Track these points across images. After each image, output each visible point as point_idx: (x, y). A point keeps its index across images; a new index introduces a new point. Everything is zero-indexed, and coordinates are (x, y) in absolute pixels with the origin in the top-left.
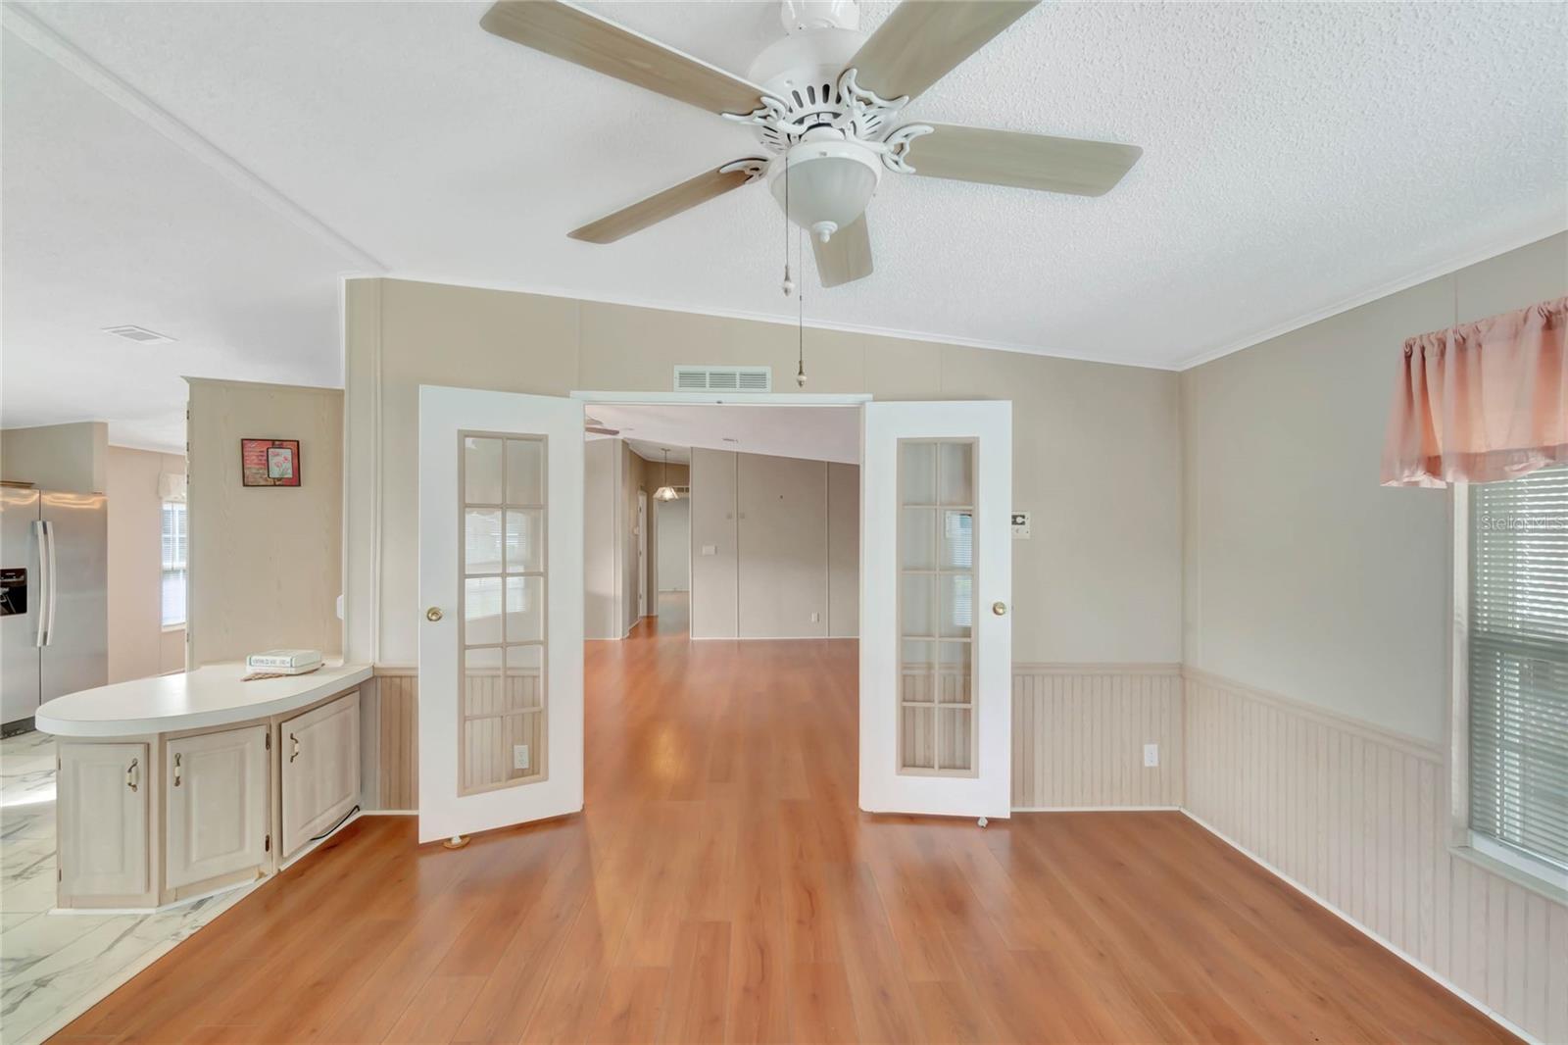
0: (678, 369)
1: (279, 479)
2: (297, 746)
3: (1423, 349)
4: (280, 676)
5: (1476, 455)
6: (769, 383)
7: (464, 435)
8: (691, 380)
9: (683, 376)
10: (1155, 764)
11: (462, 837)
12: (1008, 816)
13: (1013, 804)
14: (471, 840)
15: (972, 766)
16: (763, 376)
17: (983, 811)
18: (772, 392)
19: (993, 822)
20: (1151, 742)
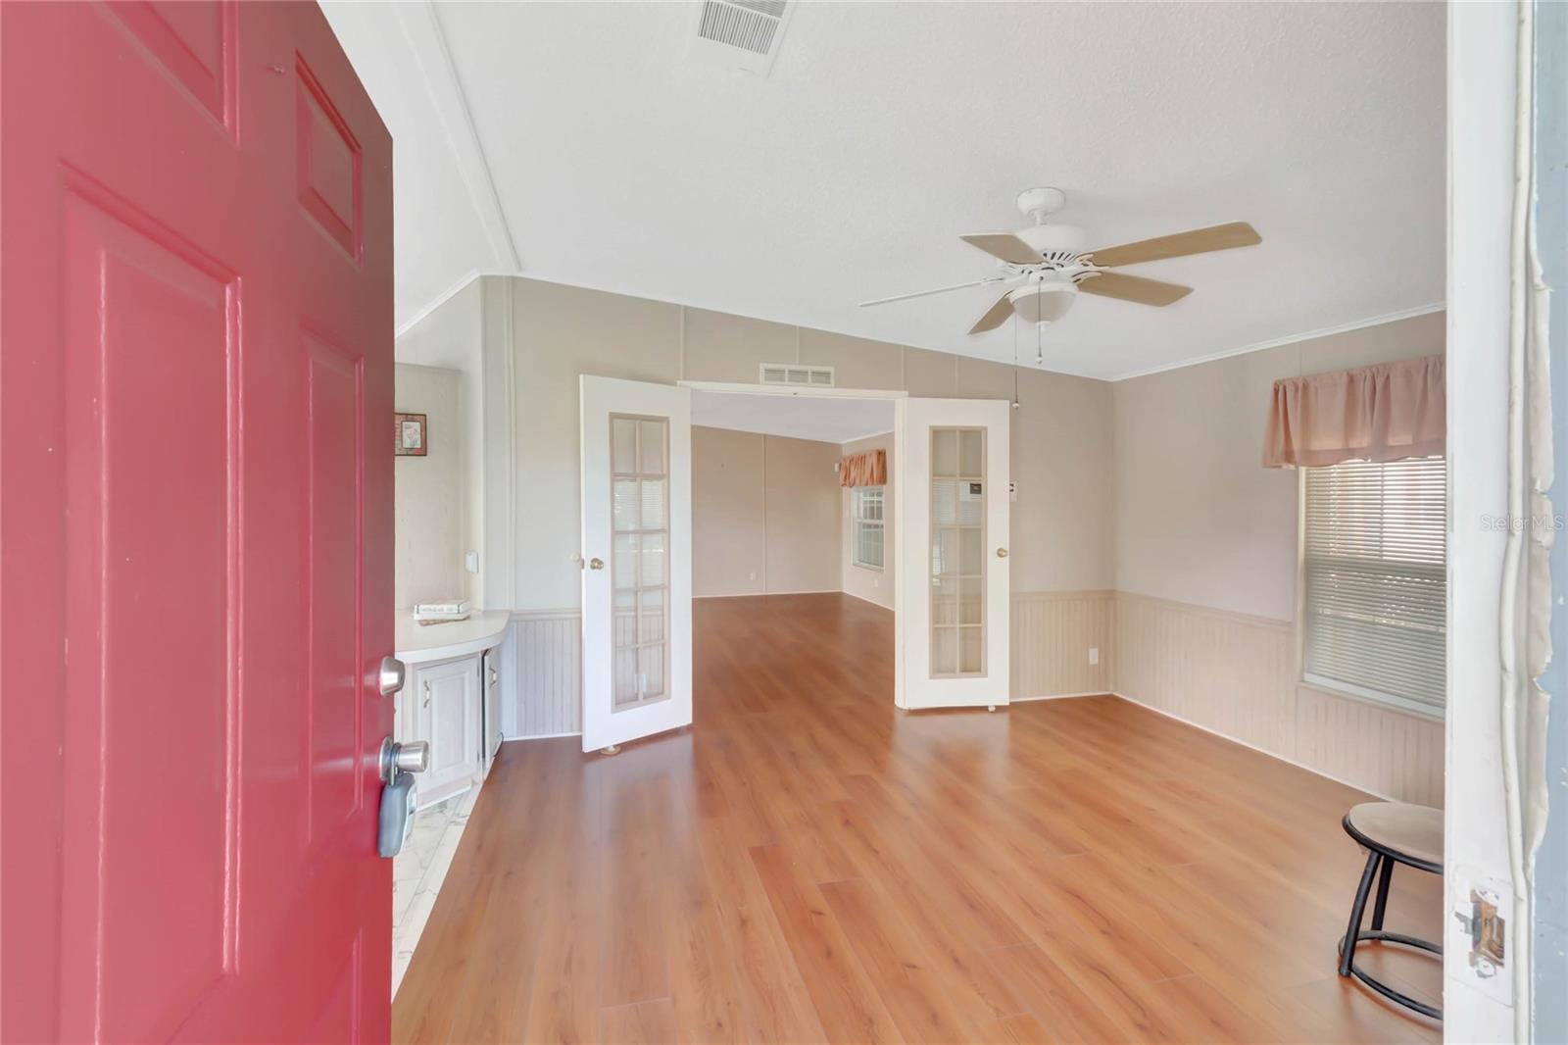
0: (763, 366)
1: (411, 449)
2: (495, 675)
3: (1285, 388)
4: (448, 621)
5: (1315, 452)
6: (832, 380)
7: (614, 416)
8: (774, 375)
9: (768, 371)
10: (1096, 662)
11: (615, 746)
12: (1008, 704)
13: (1011, 696)
14: (624, 747)
15: (983, 669)
16: (827, 375)
17: (991, 703)
18: (835, 387)
19: (999, 709)
20: (1094, 647)
